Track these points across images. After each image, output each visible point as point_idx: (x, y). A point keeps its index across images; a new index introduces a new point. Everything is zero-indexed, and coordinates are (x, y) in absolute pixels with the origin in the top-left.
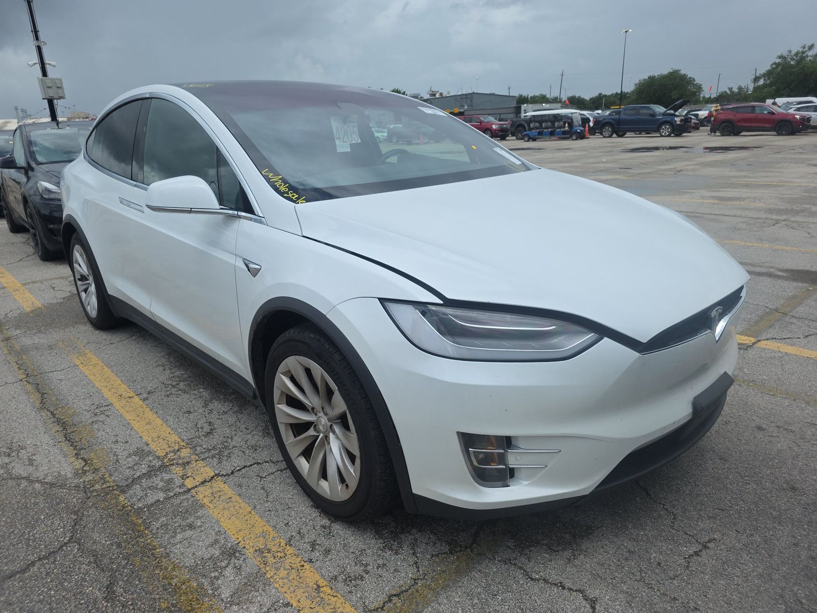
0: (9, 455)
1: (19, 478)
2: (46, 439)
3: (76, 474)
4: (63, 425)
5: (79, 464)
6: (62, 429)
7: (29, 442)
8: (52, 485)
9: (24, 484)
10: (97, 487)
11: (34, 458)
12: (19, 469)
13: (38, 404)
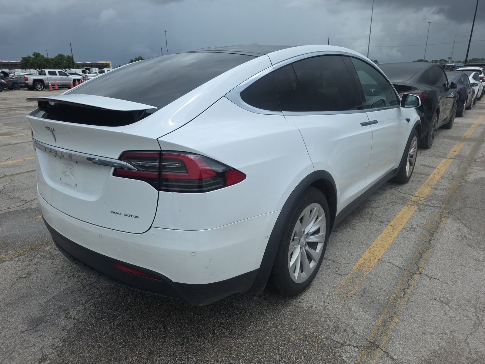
0: (465, 237)
1: (468, 228)
2: (445, 234)
3: (448, 217)
4: (432, 234)
5: (444, 220)
6: (435, 233)
7: (453, 236)
8: (459, 219)
9: (468, 226)
10: (446, 211)
11: (456, 230)
12: (466, 231)
13: (431, 249)
